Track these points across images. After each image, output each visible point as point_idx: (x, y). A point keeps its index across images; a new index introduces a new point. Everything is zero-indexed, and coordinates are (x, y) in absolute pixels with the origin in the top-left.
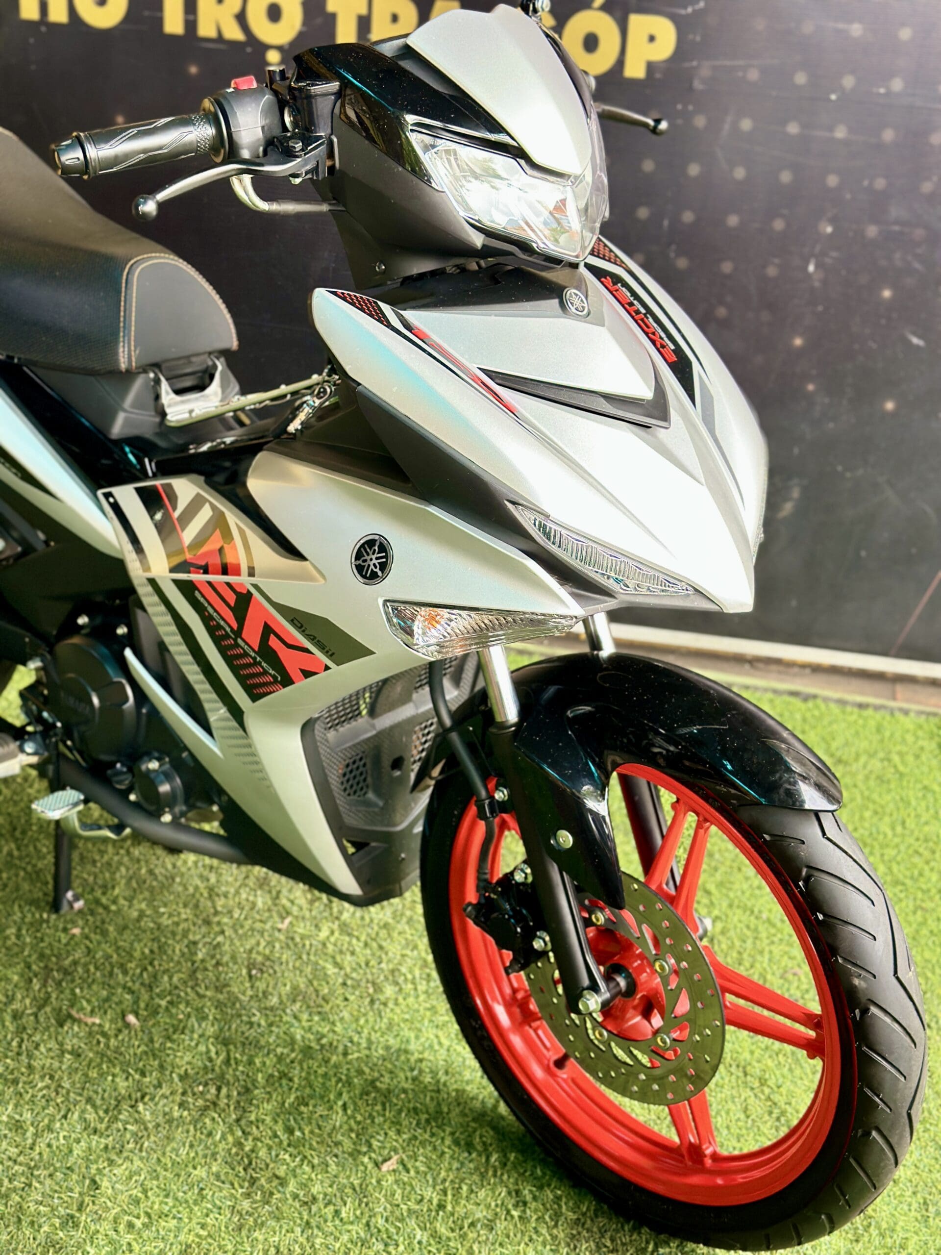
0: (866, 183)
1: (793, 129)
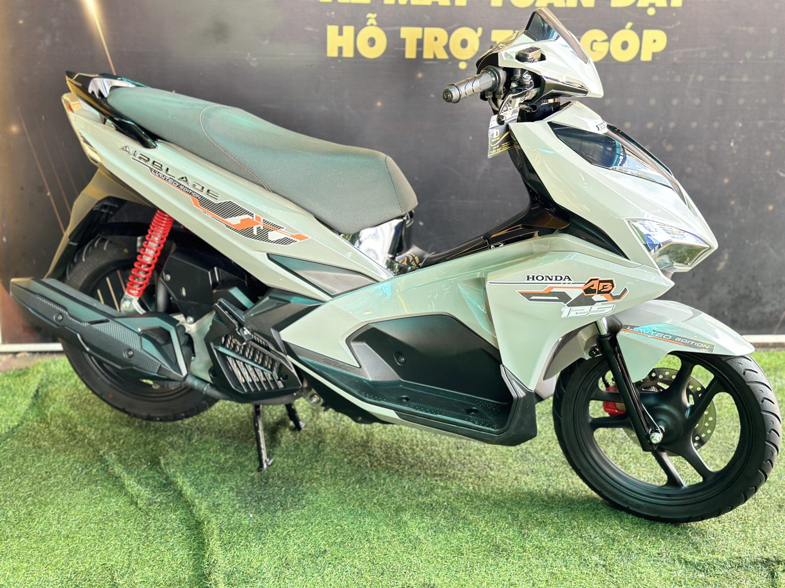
0: (757, 101)
1: (722, 79)
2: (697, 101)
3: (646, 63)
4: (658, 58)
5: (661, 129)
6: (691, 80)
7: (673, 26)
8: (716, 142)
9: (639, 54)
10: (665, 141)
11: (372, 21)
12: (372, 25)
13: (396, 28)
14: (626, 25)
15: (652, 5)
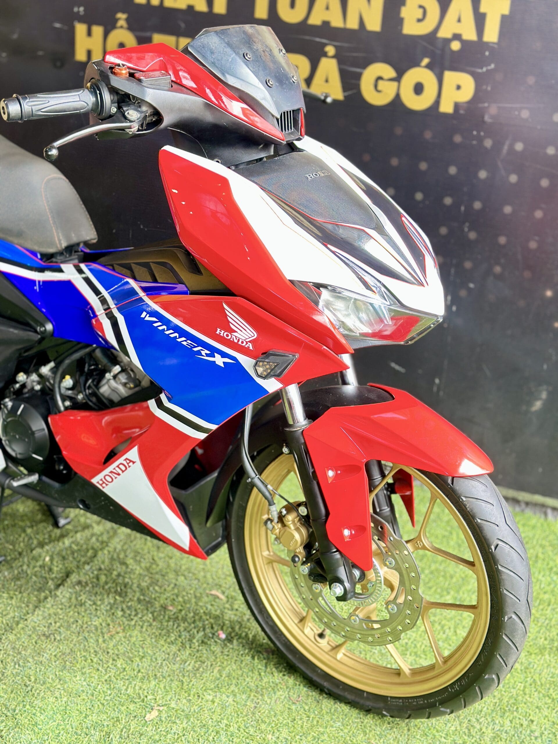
1: (551, 151)
2: (513, 178)
3: (446, 115)
4: (462, 112)
5: (463, 208)
6: (506, 148)
7: (484, 69)
8: (537, 238)
9: (437, 103)
10: (467, 224)
11: (122, 23)
12: (122, 27)
13: (148, 34)
14: (421, 60)
15: (457, 37)
